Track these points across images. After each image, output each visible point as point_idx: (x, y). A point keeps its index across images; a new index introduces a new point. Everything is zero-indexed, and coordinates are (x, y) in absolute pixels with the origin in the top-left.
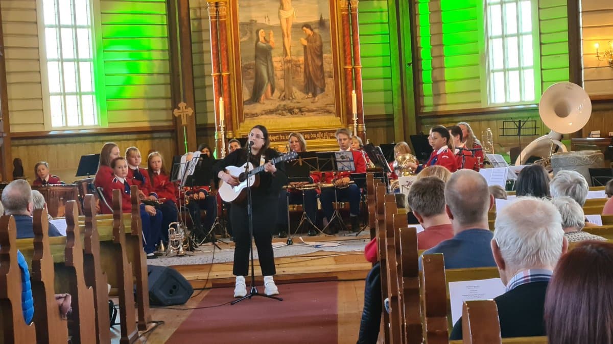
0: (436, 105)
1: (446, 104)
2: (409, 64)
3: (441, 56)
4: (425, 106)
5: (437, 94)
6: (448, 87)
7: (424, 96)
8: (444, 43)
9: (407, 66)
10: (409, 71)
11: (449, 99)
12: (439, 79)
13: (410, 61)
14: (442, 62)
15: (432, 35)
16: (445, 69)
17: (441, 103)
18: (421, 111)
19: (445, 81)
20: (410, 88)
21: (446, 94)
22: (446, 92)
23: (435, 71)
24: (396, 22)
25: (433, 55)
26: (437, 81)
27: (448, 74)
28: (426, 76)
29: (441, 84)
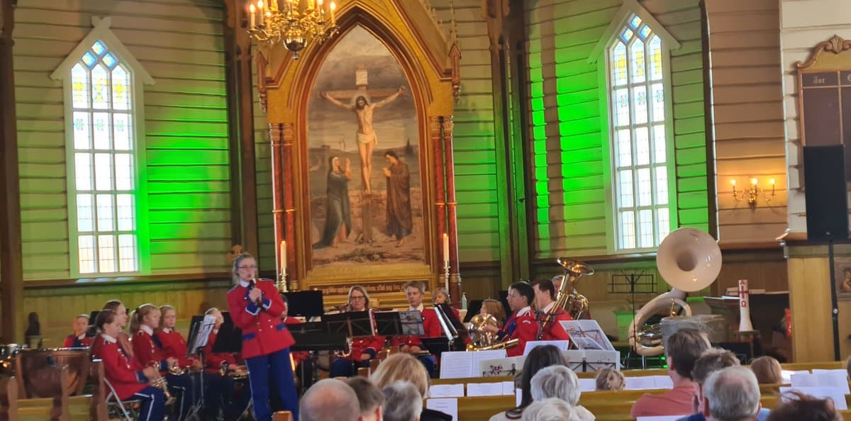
0: (554, 251)
1: (565, 250)
2: (521, 200)
3: (561, 191)
4: (541, 252)
5: (556, 237)
6: (568, 229)
7: (539, 239)
8: (563, 175)
9: (519, 202)
10: (521, 209)
11: (569, 243)
12: (557, 218)
13: (522, 196)
14: (561, 198)
15: (549, 164)
16: (565, 207)
17: (560, 248)
18: (536, 257)
19: (564, 221)
20: (522, 229)
21: (565, 237)
22: (566, 235)
23: (553, 208)
24: (504, 149)
25: (551, 189)
26: (556, 221)
27: (568, 213)
28: (543, 215)
29: (559, 224)
